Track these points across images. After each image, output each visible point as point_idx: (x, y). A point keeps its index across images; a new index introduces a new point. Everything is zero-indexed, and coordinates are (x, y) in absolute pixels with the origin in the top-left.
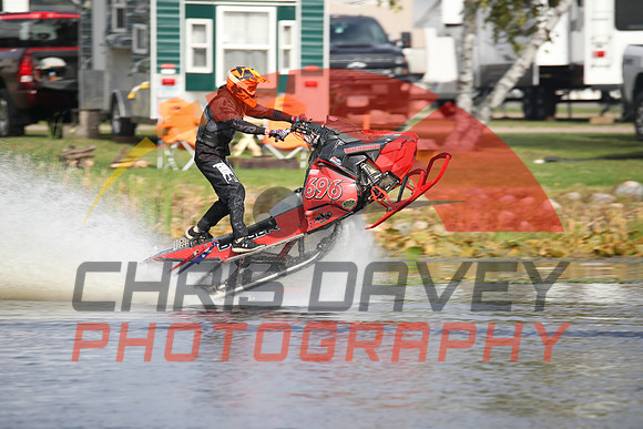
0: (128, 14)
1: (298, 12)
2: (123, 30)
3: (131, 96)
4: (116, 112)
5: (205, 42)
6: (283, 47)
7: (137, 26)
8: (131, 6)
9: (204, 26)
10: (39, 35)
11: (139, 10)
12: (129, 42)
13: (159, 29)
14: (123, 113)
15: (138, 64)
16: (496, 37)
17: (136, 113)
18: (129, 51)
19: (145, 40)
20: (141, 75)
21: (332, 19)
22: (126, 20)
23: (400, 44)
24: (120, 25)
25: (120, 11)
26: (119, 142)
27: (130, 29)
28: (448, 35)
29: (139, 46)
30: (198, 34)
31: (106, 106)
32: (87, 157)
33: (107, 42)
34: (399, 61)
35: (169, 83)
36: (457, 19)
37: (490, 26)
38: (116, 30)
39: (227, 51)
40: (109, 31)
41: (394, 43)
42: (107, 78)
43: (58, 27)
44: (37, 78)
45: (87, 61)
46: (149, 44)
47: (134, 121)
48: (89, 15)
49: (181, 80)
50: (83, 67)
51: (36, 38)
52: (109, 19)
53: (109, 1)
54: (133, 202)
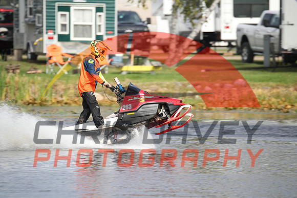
0: (34, 10)
1: (104, 9)
2: (32, 17)
3: (35, 44)
5: (66, 21)
6: (98, 23)
8: (35, 7)
9: (65, 15)
12: (34, 21)
13: (47, 16)
15: (38, 30)
16: (185, 20)
17: (37, 50)
18: (34, 25)
19: (41, 20)
20: (39, 35)
21: (119, 12)
22: (33, 13)
23: (146, 23)
25: (31, 9)
26: (31, 62)
28: (166, 19)
29: (39, 23)
30: (63, 18)
31: (25, 48)
34: (146, 30)
35: (51, 38)
36: (170, 12)
37: (183, 16)
38: (29, 16)
39: (75, 25)
40: (26, 17)
41: (144, 22)
42: (25, 36)
45: (17, 29)
46: (42, 22)
47: (36, 54)
48: (18, 10)
49: (56, 37)
50: (15, 32)
52: (26, 12)
53: (26, 5)
54: (36, 87)
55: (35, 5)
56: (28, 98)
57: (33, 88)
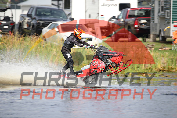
2: (163, 12)
3: (165, 30)
4: (161, 35)
7: (167, 11)
10: (140, 14)
11: (168, 6)
12: (165, 15)
13: (173, 11)
14: (163, 35)
15: (167, 21)
17: (166, 35)
18: (165, 18)
19: (169, 15)
20: (168, 24)
22: (164, 9)
24: (162, 10)
25: (162, 7)
26: (161, 43)
27: (165, 12)
29: (167, 16)
31: (158, 33)
32: (152, 47)
33: (159, 15)
35: (176, 26)
38: (161, 12)
40: (159, 12)
42: (158, 25)
43: (145, 12)
44: (139, 26)
47: (166, 37)
48: (154, 8)
51: (139, 15)
52: (159, 9)
53: (159, 4)
54: (165, 59)
55: (165, 4)
56: (159, 67)
57: (163, 60)
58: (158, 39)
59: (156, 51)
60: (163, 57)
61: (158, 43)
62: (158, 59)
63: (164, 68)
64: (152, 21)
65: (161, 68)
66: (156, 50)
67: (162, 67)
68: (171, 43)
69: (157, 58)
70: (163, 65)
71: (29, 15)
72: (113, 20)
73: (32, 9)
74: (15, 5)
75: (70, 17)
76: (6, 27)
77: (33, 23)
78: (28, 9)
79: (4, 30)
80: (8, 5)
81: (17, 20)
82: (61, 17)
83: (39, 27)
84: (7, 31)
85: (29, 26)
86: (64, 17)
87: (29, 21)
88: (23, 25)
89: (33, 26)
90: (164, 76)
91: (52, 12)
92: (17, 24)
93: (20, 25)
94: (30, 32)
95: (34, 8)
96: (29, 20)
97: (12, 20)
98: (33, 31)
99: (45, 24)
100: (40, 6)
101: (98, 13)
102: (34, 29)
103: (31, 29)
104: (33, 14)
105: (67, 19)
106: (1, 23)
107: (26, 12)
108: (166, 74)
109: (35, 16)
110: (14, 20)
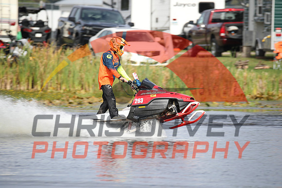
0: (263, 9)
3: (263, 41)
4: (257, 47)
7: (266, 13)
10: (228, 17)
11: (268, 7)
12: (263, 20)
13: (275, 14)
15: (266, 28)
17: (265, 47)
18: (263, 23)
19: (269, 19)
20: (267, 32)
24: (260, 13)
25: (260, 7)
26: (258, 59)
27: (264, 14)
29: (267, 21)
31: (253, 45)
32: (246, 65)
33: (255, 20)
35: (279, 35)
40: (255, 15)
42: (254, 34)
43: (236, 14)
44: (227, 34)
47: (264, 50)
48: (248, 9)
50: (245, 29)
51: (227, 19)
52: (256, 11)
53: (256, 4)
54: (263, 83)
55: (264, 4)
56: (255, 93)
57: (261, 82)
58: (253, 53)
59: (250, 71)
60: (261, 78)
61: (253, 59)
62: (254, 81)
63: (262, 94)
64: (245, 27)
65: (258, 94)
66: (250, 68)
67: (259, 92)
68: (271, 58)
69: (252, 80)
70: (260, 90)
71: (71, 19)
72: (190, 25)
73: (75, 9)
74: (52, 4)
75: (128, 21)
76: (39, 35)
77: (77, 31)
78: (70, 9)
79: (36, 40)
80: (42, 4)
81: (54, 26)
82: (116, 22)
83: (85, 35)
84: (41, 40)
85: (71, 33)
86: (120, 22)
87: (72, 27)
88: (63, 33)
89: (77, 34)
90: (261, 106)
91: (104, 14)
92: (54, 32)
93: (59, 32)
94: (72, 43)
95: (78, 9)
96: (71, 25)
97: (47, 25)
98: (76, 41)
99: (93, 32)
100: (86, 6)
101: (168, 15)
102: (78, 39)
103: (73, 39)
104: (77, 17)
105: (125, 24)
106: (32, 30)
107: (66, 15)
108: (264, 102)
109: (80, 20)
110: (50, 26)
